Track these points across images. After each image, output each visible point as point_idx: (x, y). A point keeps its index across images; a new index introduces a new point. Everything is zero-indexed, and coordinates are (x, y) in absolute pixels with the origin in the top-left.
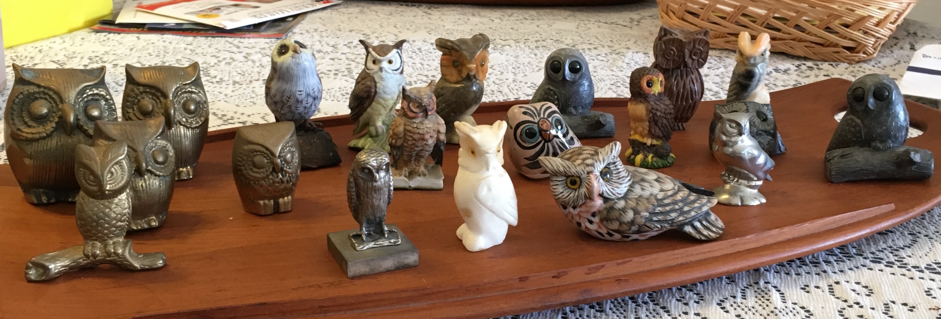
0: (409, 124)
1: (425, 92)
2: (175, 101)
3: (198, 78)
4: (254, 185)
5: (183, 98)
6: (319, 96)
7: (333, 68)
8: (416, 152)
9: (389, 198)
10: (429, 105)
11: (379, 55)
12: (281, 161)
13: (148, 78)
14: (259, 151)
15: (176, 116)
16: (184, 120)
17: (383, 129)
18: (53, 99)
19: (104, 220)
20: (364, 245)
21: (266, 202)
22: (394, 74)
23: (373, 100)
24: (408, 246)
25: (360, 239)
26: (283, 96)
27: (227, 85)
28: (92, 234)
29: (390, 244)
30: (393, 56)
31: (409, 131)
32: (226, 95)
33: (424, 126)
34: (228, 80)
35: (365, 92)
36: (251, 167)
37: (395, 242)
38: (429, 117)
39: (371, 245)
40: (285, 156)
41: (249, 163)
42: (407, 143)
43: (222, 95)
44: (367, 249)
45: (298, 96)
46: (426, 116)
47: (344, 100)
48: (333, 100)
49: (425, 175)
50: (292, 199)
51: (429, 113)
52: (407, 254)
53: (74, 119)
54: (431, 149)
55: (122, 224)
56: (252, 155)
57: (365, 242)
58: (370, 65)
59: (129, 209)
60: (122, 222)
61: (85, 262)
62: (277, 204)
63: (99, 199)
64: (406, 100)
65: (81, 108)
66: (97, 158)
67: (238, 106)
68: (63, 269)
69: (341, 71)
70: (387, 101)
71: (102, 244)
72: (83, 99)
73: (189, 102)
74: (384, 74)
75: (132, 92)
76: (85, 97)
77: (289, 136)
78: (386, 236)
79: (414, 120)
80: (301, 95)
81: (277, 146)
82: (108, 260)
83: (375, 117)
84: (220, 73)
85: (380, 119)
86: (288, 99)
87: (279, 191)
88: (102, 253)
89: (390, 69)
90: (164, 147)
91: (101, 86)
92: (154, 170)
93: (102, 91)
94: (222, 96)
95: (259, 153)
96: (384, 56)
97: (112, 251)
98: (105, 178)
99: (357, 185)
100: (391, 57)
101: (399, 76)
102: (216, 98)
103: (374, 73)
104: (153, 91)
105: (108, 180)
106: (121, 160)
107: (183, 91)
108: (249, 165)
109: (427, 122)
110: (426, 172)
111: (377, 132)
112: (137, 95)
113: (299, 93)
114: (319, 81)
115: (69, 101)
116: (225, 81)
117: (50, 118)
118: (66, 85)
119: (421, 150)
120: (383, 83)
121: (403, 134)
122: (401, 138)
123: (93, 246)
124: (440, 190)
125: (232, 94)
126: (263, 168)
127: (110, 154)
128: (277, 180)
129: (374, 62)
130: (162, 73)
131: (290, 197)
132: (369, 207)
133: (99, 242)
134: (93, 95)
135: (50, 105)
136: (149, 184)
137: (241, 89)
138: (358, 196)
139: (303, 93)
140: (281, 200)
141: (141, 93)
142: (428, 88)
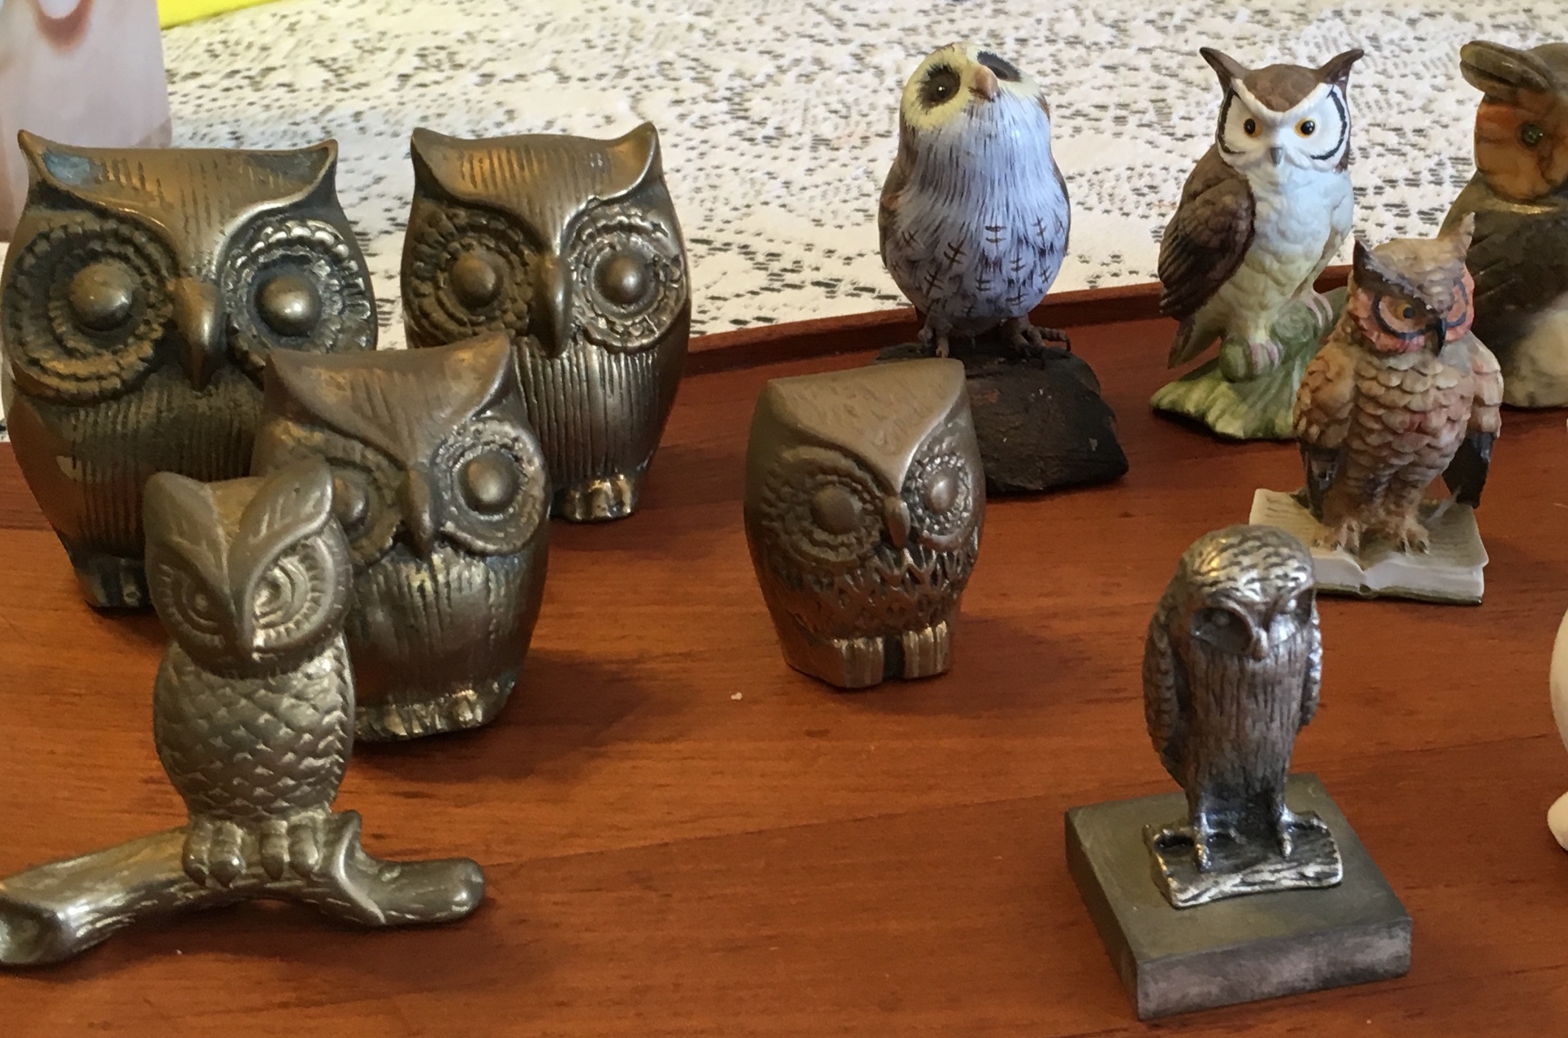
0: (1373, 372)
1: (1435, 259)
2: (571, 259)
3: (655, 177)
4: (817, 589)
5: (600, 250)
6: (1058, 244)
7: (1110, 99)
8: (1393, 471)
9: (1304, 708)
10: (1450, 308)
11: (1270, 106)
12: (912, 508)
13: (484, 180)
14: (835, 471)
15: (575, 312)
16: (602, 323)
17: (1270, 354)
18: (147, 258)
19: (254, 752)
20: (1203, 886)
21: (860, 643)
22: (1316, 168)
23: (1241, 258)
24: (1367, 894)
25: (1186, 858)
26: (935, 243)
27: (795, 149)
28: (211, 797)
29: (1303, 883)
30: (1318, 108)
31: (1374, 400)
32: (787, 184)
33: (1429, 381)
34: (800, 134)
35: (1215, 232)
36: (806, 524)
37: (1318, 877)
38: (1447, 349)
39: (1231, 884)
40: (928, 488)
41: (800, 509)
42: (1364, 441)
43: (777, 183)
44: (1214, 900)
45: (984, 243)
46: (1437, 344)
47: (1142, 210)
48: (1107, 211)
49: (1420, 548)
50: (951, 634)
51: (1449, 336)
52: (1365, 934)
53: (213, 330)
54: (1448, 461)
55: (319, 762)
56: (809, 483)
57: (1208, 872)
58: (1236, 136)
59: (344, 710)
60: (317, 756)
61: (190, 896)
62: (896, 652)
63: (232, 677)
64: (1367, 290)
65: (243, 293)
66: (220, 531)
67: (818, 222)
68: (109, 920)
69: (1135, 107)
70: (1292, 261)
71: (250, 830)
72: (253, 258)
73: (618, 265)
74: (1282, 171)
75: (430, 226)
76: (260, 252)
77: (944, 416)
78: (1288, 849)
79: (1392, 362)
80: (996, 241)
81: (901, 450)
82: (270, 891)
83: (1249, 314)
84: (779, 107)
85: (1262, 322)
86: (951, 253)
87: (902, 610)
88: (249, 865)
89: (1303, 152)
90: (504, 446)
91: (321, 211)
92: (464, 535)
93: (319, 229)
94: (775, 187)
95: (835, 478)
96: (1284, 110)
97: (287, 858)
98: (247, 607)
99: (1182, 666)
100: (1310, 110)
101: (1333, 178)
102: (758, 193)
103: (1247, 166)
104: (501, 226)
105: (258, 612)
106: (306, 537)
107: (602, 223)
108: (799, 518)
109: (1439, 368)
110: (1424, 536)
111: (1250, 364)
112: (448, 237)
113: (991, 235)
114: (1059, 192)
115: (199, 270)
116: (790, 136)
117: (137, 327)
118: (190, 211)
119: (1413, 464)
120: (1277, 201)
121: (1351, 406)
122: (1340, 422)
123: (220, 841)
124: (1474, 604)
125: (807, 181)
126: (846, 531)
127: (266, 518)
128: (896, 572)
129: (1251, 128)
130: (530, 164)
131: (942, 626)
132: (1227, 746)
133: (240, 825)
134: (289, 243)
135: (138, 279)
136: (448, 584)
137: (834, 165)
138: (1186, 701)
139: (1005, 235)
140: (912, 639)
141: (462, 230)
142: (1448, 245)
